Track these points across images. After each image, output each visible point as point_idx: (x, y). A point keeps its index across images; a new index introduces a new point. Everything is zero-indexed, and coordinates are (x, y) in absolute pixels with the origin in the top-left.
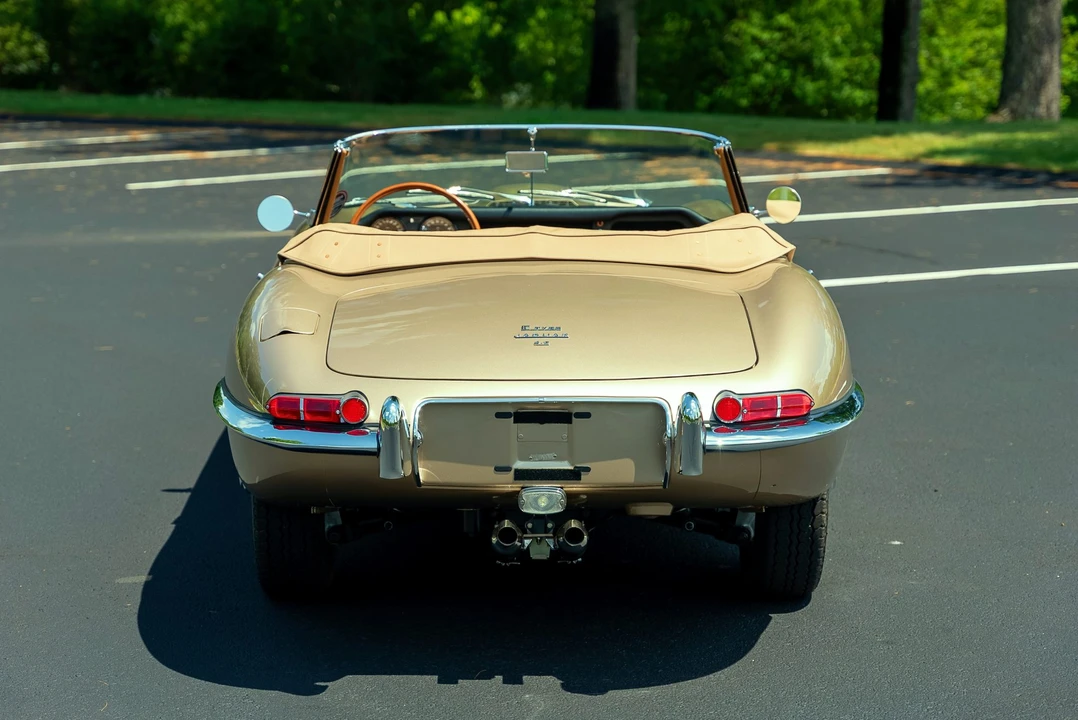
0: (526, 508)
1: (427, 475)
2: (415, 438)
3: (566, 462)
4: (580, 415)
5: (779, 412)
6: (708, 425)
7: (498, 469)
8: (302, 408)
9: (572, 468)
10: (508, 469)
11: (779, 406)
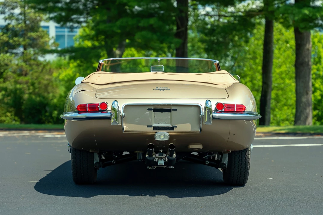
0: (157, 139)
1: (126, 128)
2: (122, 115)
3: (169, 124)
4: (174, 110)
5: (236, 109)
6: (214, 111)
7: (148, 126)
8: (87, 107)
9: (171, 126)
10: (151, 126)
11: (236, 107)
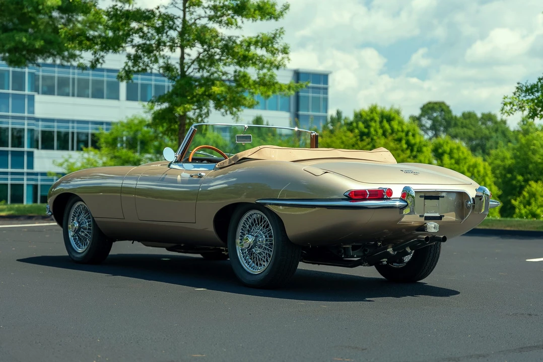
0: (429, 230)
3: (438, 214)
4: (441, 197)
7: (420, 216)
8: (368, 194)
9: (440, 216)
10: (423, 216)
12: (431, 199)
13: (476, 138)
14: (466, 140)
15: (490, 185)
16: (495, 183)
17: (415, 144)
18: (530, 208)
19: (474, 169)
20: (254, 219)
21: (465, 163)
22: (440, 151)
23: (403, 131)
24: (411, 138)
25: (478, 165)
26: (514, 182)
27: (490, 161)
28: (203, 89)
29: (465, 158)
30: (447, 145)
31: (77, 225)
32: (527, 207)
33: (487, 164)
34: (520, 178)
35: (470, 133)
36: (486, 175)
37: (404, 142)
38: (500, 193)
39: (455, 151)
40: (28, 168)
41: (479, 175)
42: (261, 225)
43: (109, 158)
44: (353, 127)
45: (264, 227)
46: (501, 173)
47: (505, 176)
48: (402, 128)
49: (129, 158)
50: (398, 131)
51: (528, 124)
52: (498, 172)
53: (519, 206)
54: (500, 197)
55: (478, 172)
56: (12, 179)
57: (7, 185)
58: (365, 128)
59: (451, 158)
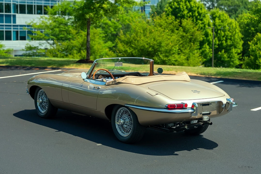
0: (204, 120)
3: (209, 112)
4: (210, 104)
8: (176, 106)
10: (201, 114)
12: (205, 106)
13: (232, 6)
14: (227, 7)
15: (238, 33)
16: (240, 31)
17: (202, 13)
18: (257, 46)
19: (230, 25)
20: (124, 111)
21: (226, 22)
22: (214, 16)
23: (196, 7)
24: (200, 10)
25: (232, 23)
26: (250, 31)
27: (238, 20)
28: (98, 5)
29: (226, 20)
30: (217, 13)
31: (41, 100)
32: (256, 45)
33: (237, 22)
34: (253, 29)
35: (229, 3)
36: (236, 28)
37: (196, 12)
38: (243, 36)
39: (222, 16)
40: (13, 23)
41: (233, 28)
42: (127, 114)
43: (53, 21)
44: (172, 5)
45: (128, 115)
46: (243, 26)
47: (245, 28)
48: (196, 5)
49: (62, 22)
50: (194, 7)
51: (257, 2)
52: (242, 25)
53: (252, 45)
54: (242, 38)
55: (233, 26)
56: (6, 28)
57: (3, 31)
58: (178, 5)
59: (219, 19)
